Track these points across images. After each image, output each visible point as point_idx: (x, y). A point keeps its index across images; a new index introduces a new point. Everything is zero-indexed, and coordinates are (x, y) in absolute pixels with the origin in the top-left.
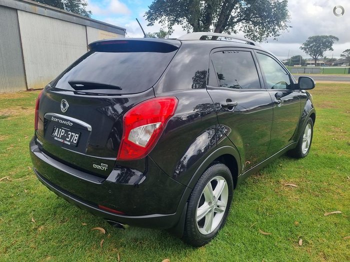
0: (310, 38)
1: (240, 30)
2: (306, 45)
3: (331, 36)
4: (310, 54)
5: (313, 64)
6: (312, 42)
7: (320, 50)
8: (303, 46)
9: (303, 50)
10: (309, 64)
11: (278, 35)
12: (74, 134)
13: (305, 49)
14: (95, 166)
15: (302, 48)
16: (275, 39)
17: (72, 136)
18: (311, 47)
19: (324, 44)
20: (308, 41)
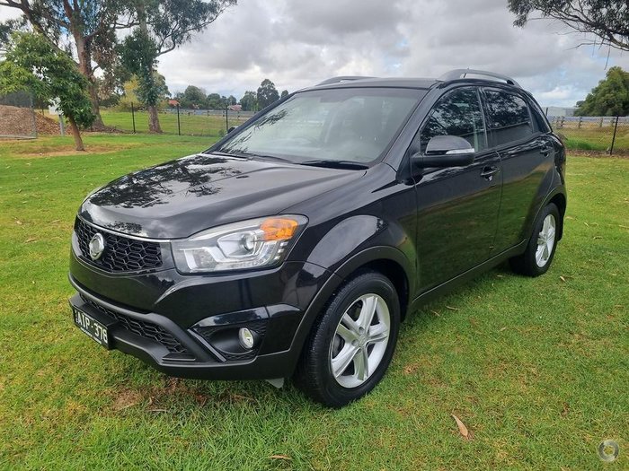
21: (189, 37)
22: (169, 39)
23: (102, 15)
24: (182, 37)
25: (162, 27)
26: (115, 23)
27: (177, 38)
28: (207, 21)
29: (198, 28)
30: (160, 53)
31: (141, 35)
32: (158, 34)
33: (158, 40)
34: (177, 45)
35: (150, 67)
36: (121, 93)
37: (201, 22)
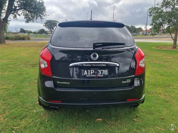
0: (47, 21)
1: (21, 14)
2: (45, 24)
3: (55, 21)
4: (48, 29)
5: (50, 33)
6: (48, 23)
7: (52, 27)
8: (44, 25)
9: (45, 27)
10: (49, 33)
11: (43, 19)
12: (103, 70)
13: (46, 26)
14: (123, 82)
15: (44, 26)
16: (42, 21)
17: (102, 72)
18: (48, 25)
19: (53, 24)
20: (46, 22)
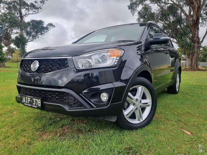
21: (38, 37)
22: (31, 38)
23: (7, 29)
24: (36, 37)
25: (29, 34)
26: (12, 32)
27: (34, 37)
28: (45, 32)
29: (42, 34)
30: (28, 42)
31: (21, 36)
32: (27, 36)
33: (27, 37)
34: (34, 39)
35: (24, 46)
36: (11, 57)
37: (43, 32)
